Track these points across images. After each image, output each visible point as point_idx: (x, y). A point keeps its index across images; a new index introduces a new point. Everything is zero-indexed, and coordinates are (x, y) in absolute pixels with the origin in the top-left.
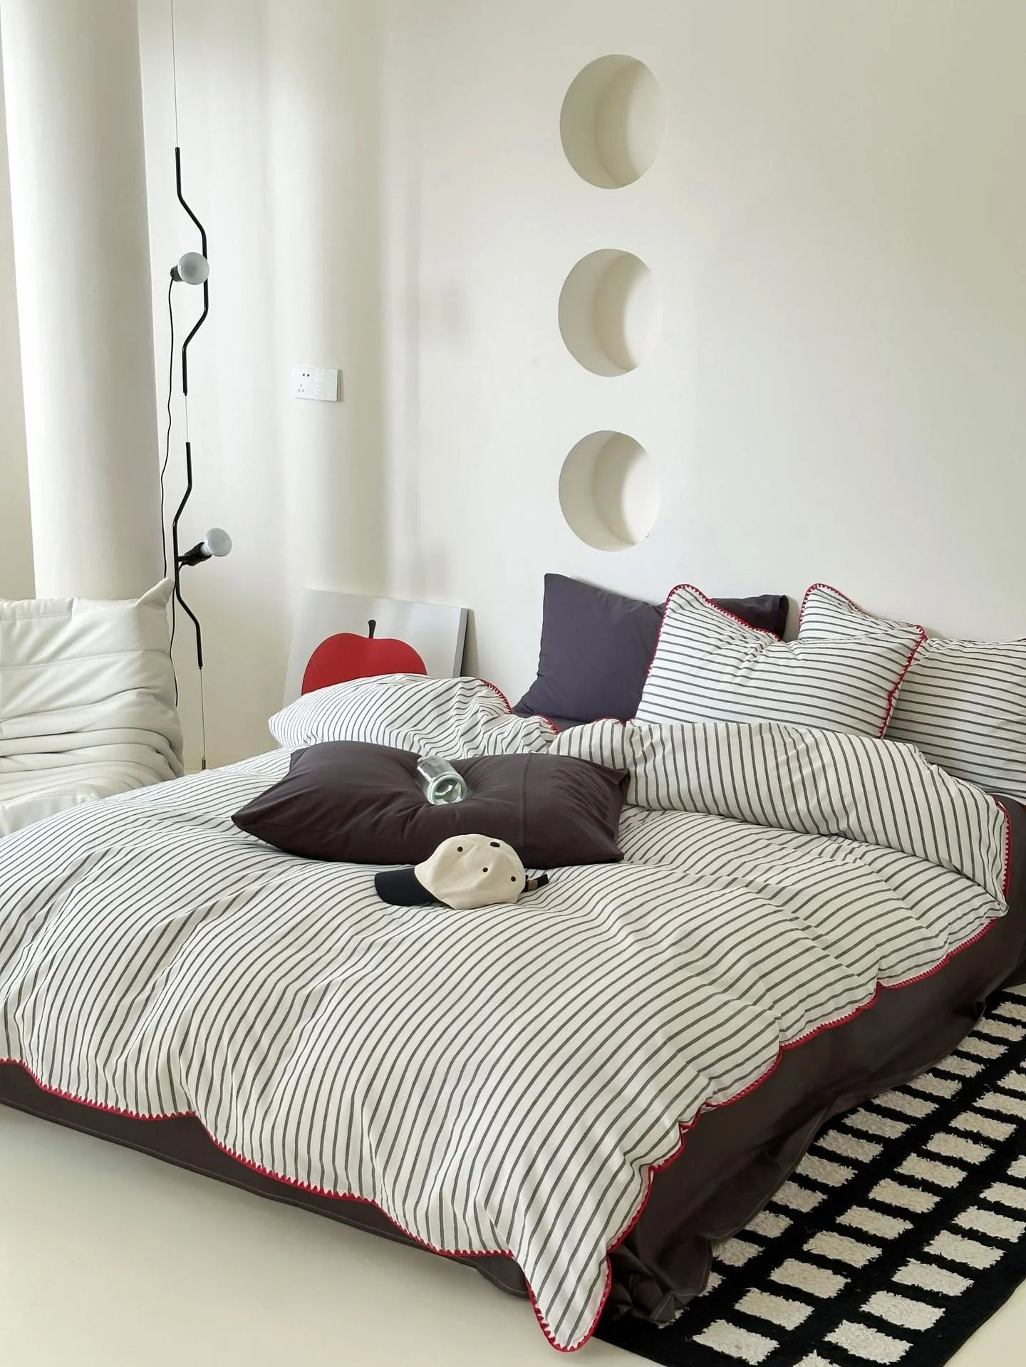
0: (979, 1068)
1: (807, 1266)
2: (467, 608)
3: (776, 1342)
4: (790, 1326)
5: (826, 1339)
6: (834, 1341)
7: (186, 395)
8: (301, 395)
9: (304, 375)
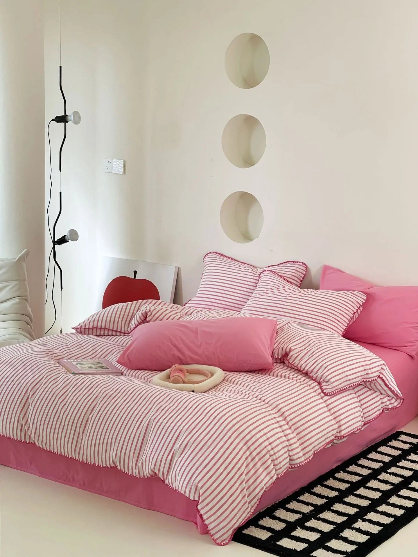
0: (390, 458)
1: (319, 522)
2: (178, 266)
3: (308, 545)
4: (312, 540)
5: (326, 544)
6: (328, 545)
7: (60, 171)
8: (107, 171)
9: (108, 162)
